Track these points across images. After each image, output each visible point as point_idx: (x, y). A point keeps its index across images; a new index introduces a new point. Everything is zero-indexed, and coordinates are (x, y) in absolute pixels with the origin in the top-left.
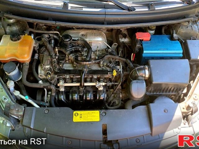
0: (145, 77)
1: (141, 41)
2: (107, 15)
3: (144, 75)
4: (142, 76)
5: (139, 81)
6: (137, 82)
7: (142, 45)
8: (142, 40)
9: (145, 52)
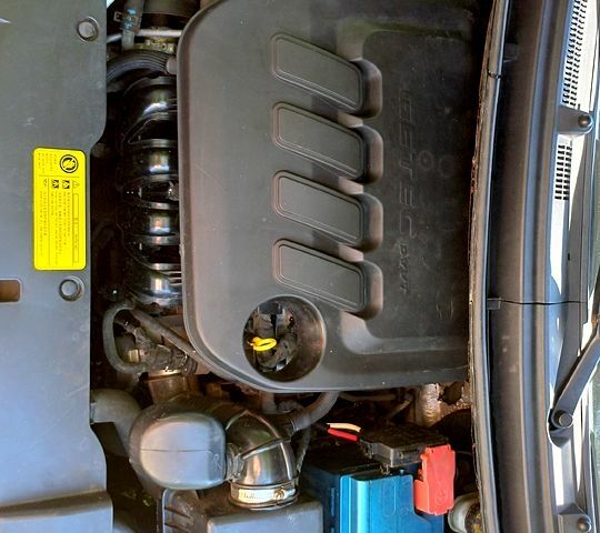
0: (240, 484)
1: (416, 472)
2: (534, 312)
3: (248, 480)
4: (244, 473)
5: (219, 456)
6: (213, 449)
7: (395, 472)
8: (417, 476)
9: (362, 486)
